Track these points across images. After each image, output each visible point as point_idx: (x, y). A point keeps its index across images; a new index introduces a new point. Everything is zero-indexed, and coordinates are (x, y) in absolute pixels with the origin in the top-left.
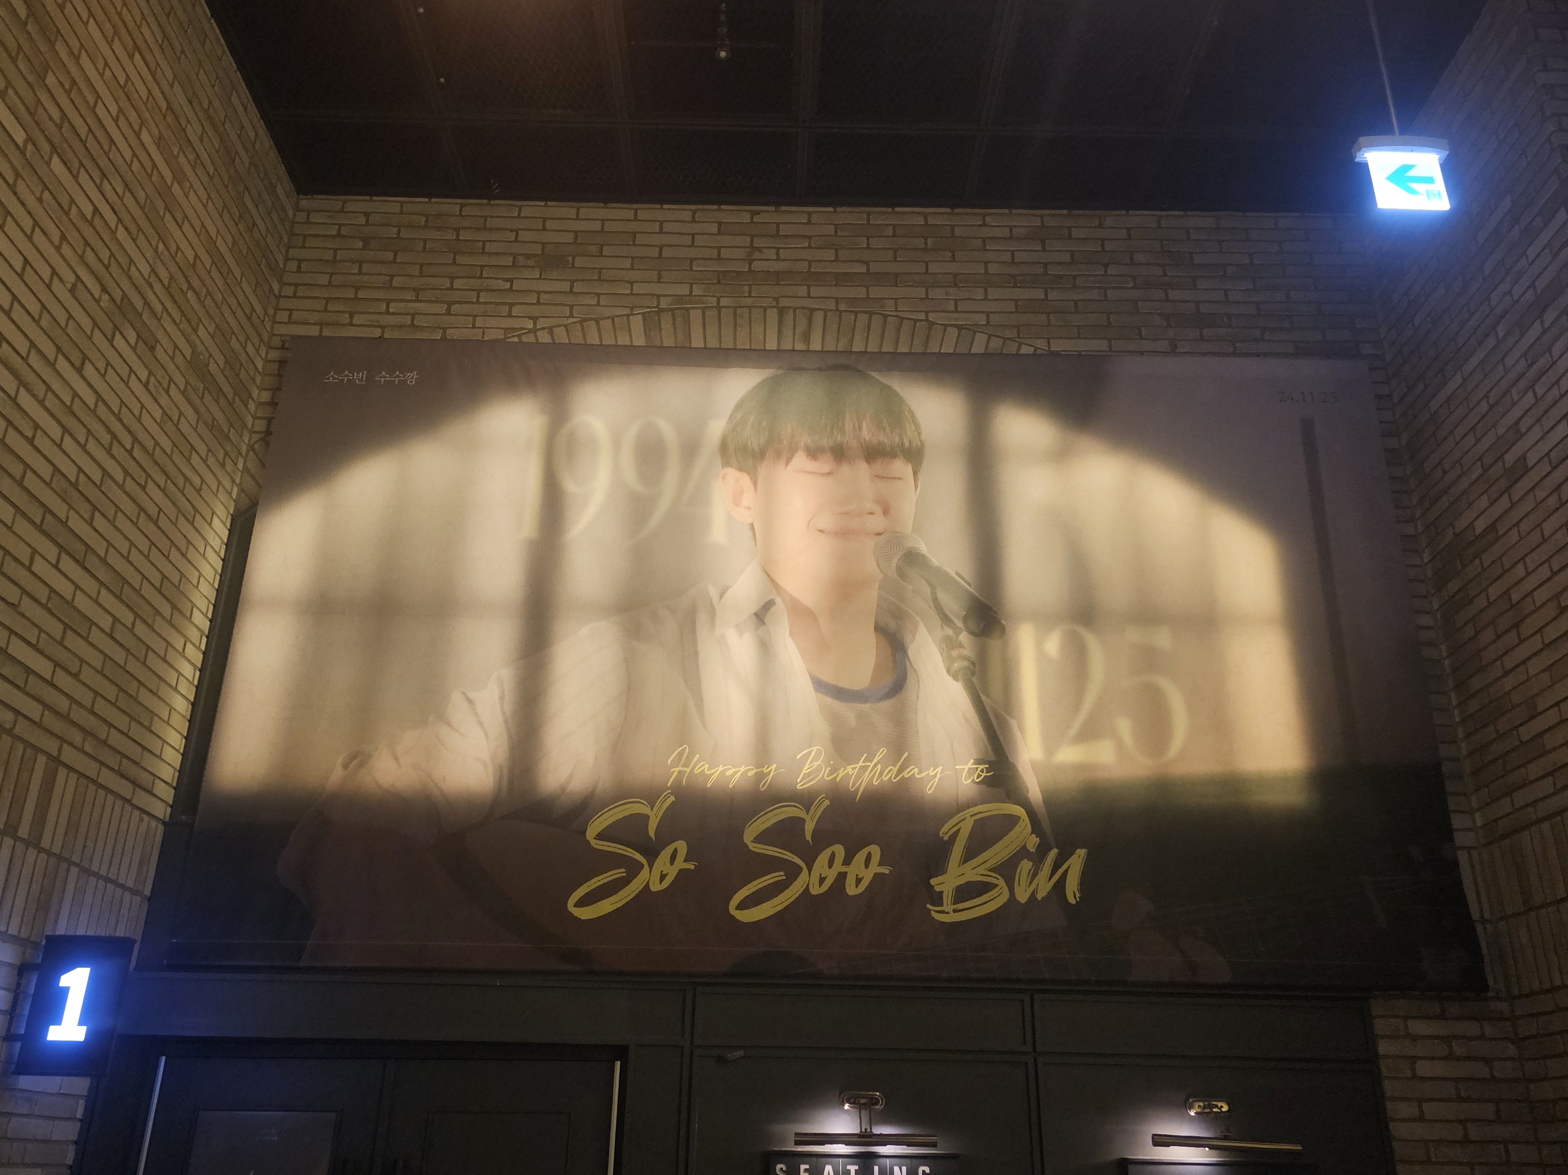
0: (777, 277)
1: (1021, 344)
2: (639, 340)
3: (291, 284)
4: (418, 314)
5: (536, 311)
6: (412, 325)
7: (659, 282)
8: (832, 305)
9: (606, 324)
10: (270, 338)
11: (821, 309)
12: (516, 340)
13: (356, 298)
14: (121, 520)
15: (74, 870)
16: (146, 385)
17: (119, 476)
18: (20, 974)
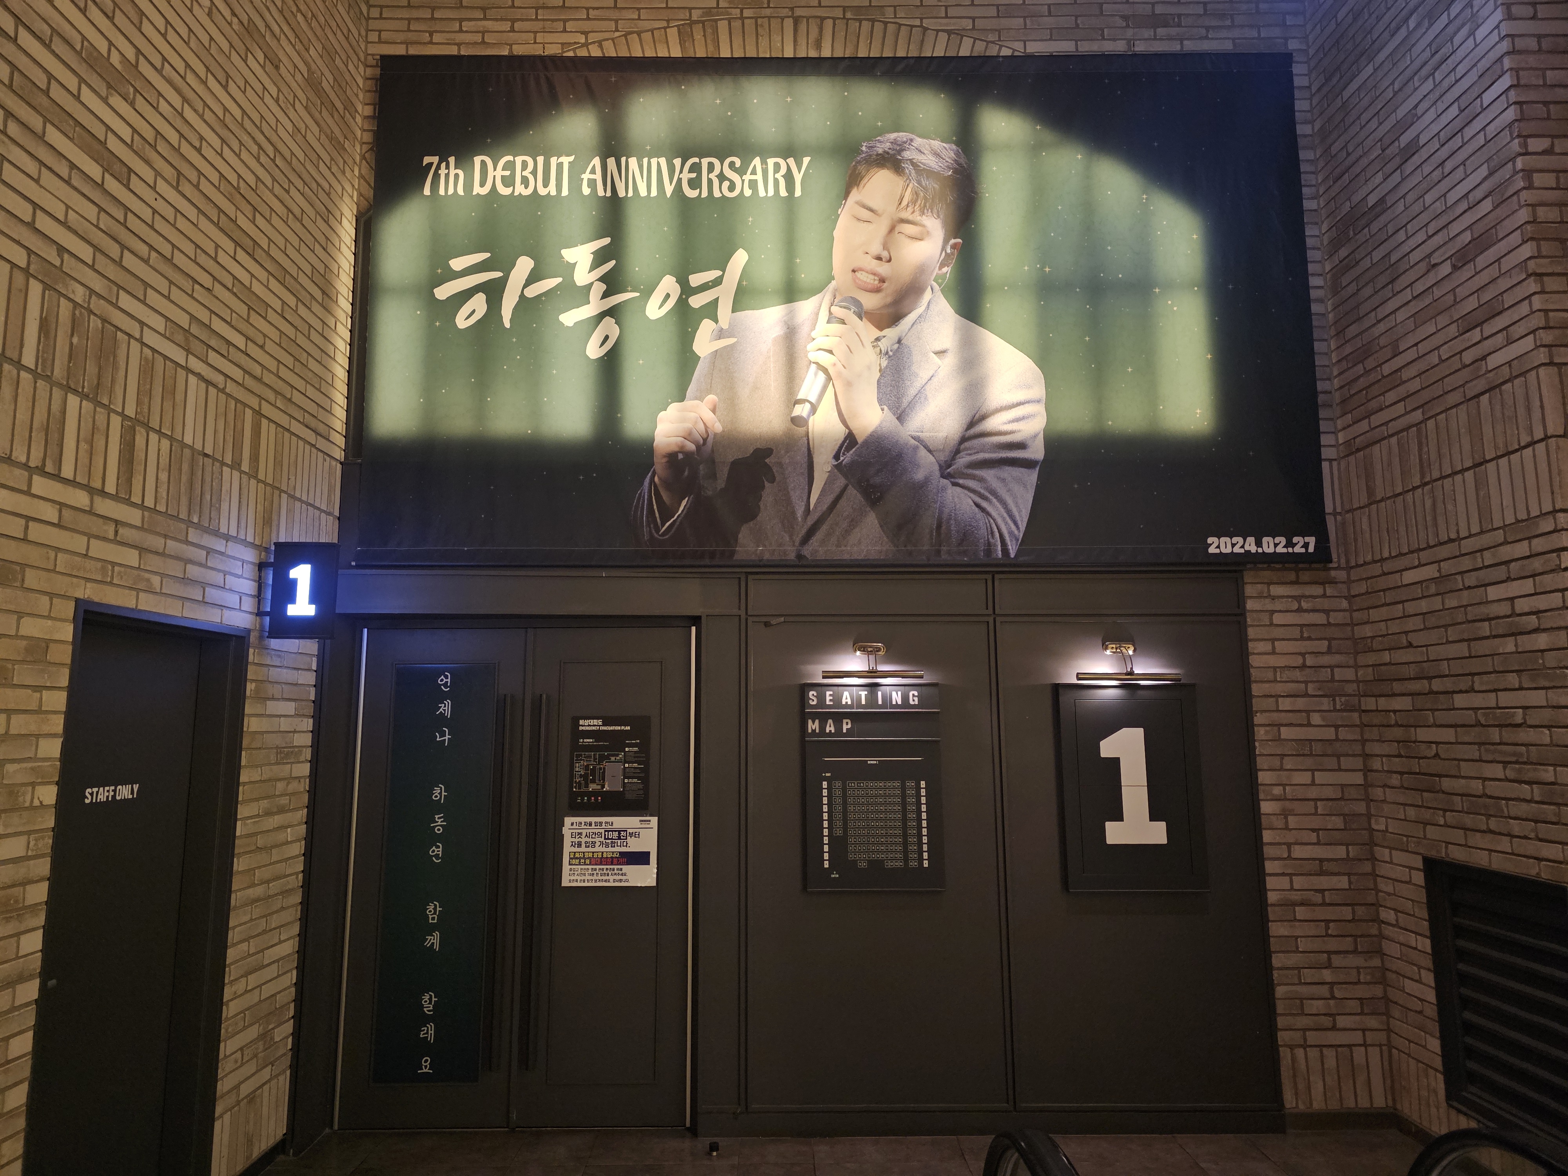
1: (1004, 47)
2: (676, 53)
3: (377, 6)
4: (486, 32)
5: (587, 26)
6: (483, 42)
8: (839, 13)
9: (647, 36)
10: (366, 59)
11: (829, 18)
12: (571, 54)
13: (433, 18)
14: (275, 220)
15: (284, 496)
16: (277, 101)
17: (269, 181)
18: (260, 570)
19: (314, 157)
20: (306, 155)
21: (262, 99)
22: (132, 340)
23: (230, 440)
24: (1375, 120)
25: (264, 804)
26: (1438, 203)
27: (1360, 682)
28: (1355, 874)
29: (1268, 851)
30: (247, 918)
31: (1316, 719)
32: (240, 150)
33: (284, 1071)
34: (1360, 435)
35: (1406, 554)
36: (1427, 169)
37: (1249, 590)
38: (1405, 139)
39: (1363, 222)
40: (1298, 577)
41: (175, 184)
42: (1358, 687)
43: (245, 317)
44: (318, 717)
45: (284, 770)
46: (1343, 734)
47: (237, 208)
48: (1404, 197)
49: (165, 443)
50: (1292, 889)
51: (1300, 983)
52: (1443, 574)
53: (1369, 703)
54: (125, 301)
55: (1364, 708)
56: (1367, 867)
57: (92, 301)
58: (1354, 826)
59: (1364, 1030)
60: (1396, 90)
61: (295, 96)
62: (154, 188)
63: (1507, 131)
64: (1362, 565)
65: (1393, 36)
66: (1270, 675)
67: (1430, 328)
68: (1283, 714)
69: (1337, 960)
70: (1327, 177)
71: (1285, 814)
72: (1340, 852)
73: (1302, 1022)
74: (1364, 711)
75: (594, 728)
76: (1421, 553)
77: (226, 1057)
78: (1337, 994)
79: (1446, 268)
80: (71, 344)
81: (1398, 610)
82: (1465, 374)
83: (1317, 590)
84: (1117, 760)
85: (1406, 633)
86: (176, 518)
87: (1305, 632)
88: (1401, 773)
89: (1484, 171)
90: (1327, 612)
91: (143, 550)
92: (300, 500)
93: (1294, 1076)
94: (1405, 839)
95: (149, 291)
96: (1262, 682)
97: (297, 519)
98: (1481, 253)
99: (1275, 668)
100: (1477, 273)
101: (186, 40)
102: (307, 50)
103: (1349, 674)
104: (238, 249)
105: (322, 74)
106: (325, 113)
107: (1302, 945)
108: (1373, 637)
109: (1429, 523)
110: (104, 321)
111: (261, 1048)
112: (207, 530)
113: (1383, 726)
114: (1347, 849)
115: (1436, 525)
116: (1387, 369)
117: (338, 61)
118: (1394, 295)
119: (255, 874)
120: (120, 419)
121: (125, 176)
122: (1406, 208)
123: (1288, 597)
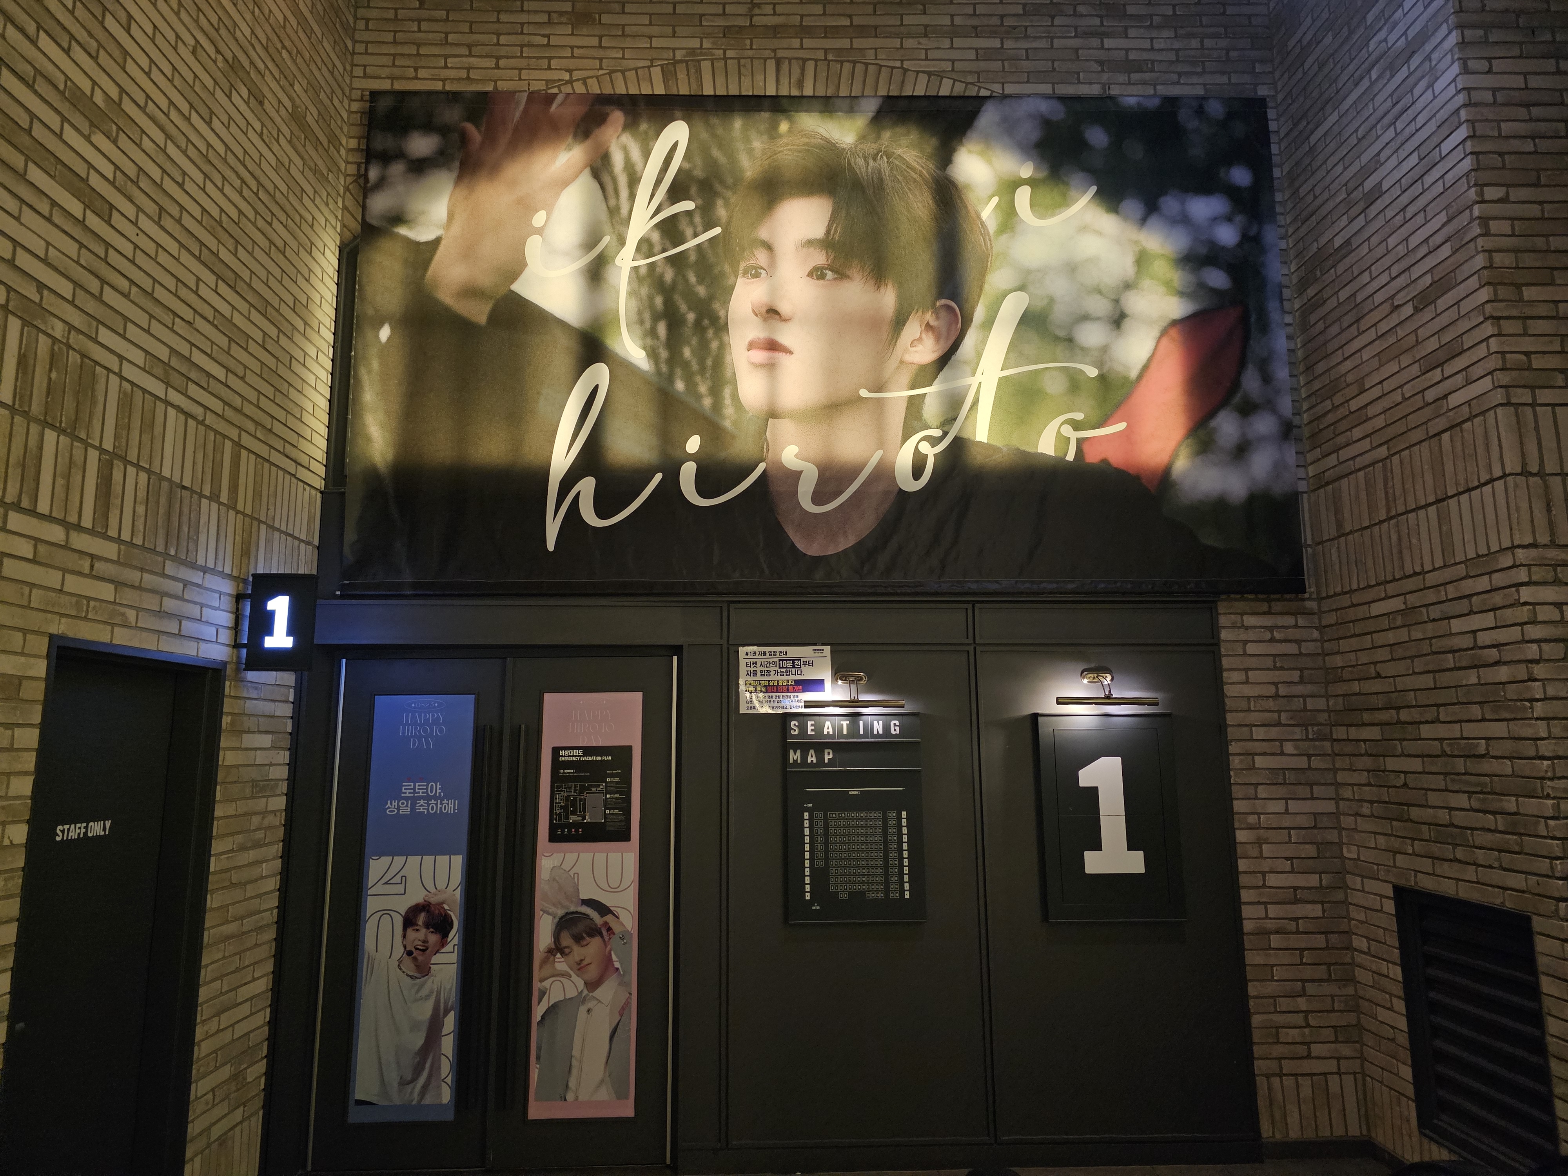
0: (775, 31)
1: (980, 88)
2: (660, 90)
3: (363, 42)
4: (472, 68)
5: (571, 64)
6: (469, 78)
7: (674, 36)
8: (820, 55)
9: (631, 75)
10: (351, 92)
11: (811, 59)
13: (418, 54)
14: (257, 252)
15: (263, 527)
16: (261, 135)
17: (251, 214)
18: (237, 602)
19: (298, 191)
20: (289, 187)
21: (246, 134)
22: (111, 375)
23: (208, 471)
24: (1341, 165)
25: (239, 838)
26: (1400, 247)
27: (1332, 711)
28: (1327, 902)
29: (1243, 880)
30: (220, 955)
31: (1289, 748)
32: (223, 185)
33: (257, 1112)
34: (1329, 469)
35: (1374, 586)
36: (1389, 213)
37: (1223, 620)
38: (1369, 184)
39: (1331, 262)
40: (1270, 607)
41: (156, 219)
42: (1329, 717)
43: (226, 349)
44: (294, 750)
45: (260, 804)
46: (1316, 762)
47: (219, 241)
48: (1368, 239)
49: (143, 476)
50: (1267, 917)
51: (1276, 1012)
52: (1409, 606)
53: (1340, 733)
54: (105, 336)
55: (1335, 737)
56: (1340, 896)
57: (71, 336)
58: (1327, 855)
59: (1338, 1059)
60: (1360, 137)
61: (279, 130)
62: (135, 224)
63: (1464, 179)
64: (1332, 597)
65: (1356, 85)
66: (1244, 705)
67: (1393, 367)
68: (1256, 744)
69: (1311, 988)
70: (1295, 220)
71: (1259, 843)
72: (1313, 880)
73: (1278, 1050)
74: (1335, 740)
75: (574, 759)
76: (1388, 586)
77: (197, 1098)
78: (1312, 1022)
79: (1408, 310)
80: (50, 379)
81: (1367, 641)
82: (1428, 412)
83: (1289, 620)
84: (1096, 789)
85: (1375, 663)
86: (153, 551)
87: (1278, 662)
88: (1371, 802)
89: (1443, 218)
90: (1298, 642)
91: (119, 584)
92: (279, 530)
93: (1271, 1104)
94: (1375, 867)
95: (129, 325)
96: (1236, 711)
97: (276, 549)
98: (1442, 295)
99: (1249, 698)
100: (1438, 315)
101: (170, 77)
102: (292, 85)
103: (1321, 703)
104: (220, 282)
105: (307, 108)
106: (309, 147)
107: (1278, 973)
108: (1343, 668)
109: (1395, 557)
110: (84, 356)
111: (234, 1088)
112: (185, 563)
113: (1354, 755)
114: (1320, 877)
115: (1401, 558)
116: (1354, 405)
117: (322, 95)
118: (1360, 334)
119: (228, 911)
120: (97, 453)
121: (107, 211)
122: (1370, 251)
123: (1261, 627)
